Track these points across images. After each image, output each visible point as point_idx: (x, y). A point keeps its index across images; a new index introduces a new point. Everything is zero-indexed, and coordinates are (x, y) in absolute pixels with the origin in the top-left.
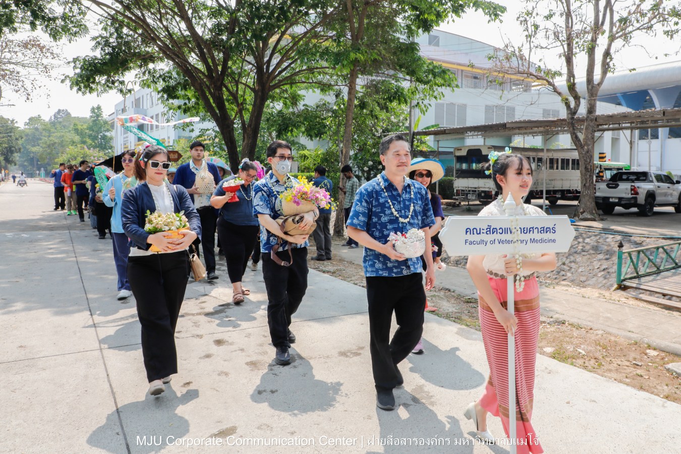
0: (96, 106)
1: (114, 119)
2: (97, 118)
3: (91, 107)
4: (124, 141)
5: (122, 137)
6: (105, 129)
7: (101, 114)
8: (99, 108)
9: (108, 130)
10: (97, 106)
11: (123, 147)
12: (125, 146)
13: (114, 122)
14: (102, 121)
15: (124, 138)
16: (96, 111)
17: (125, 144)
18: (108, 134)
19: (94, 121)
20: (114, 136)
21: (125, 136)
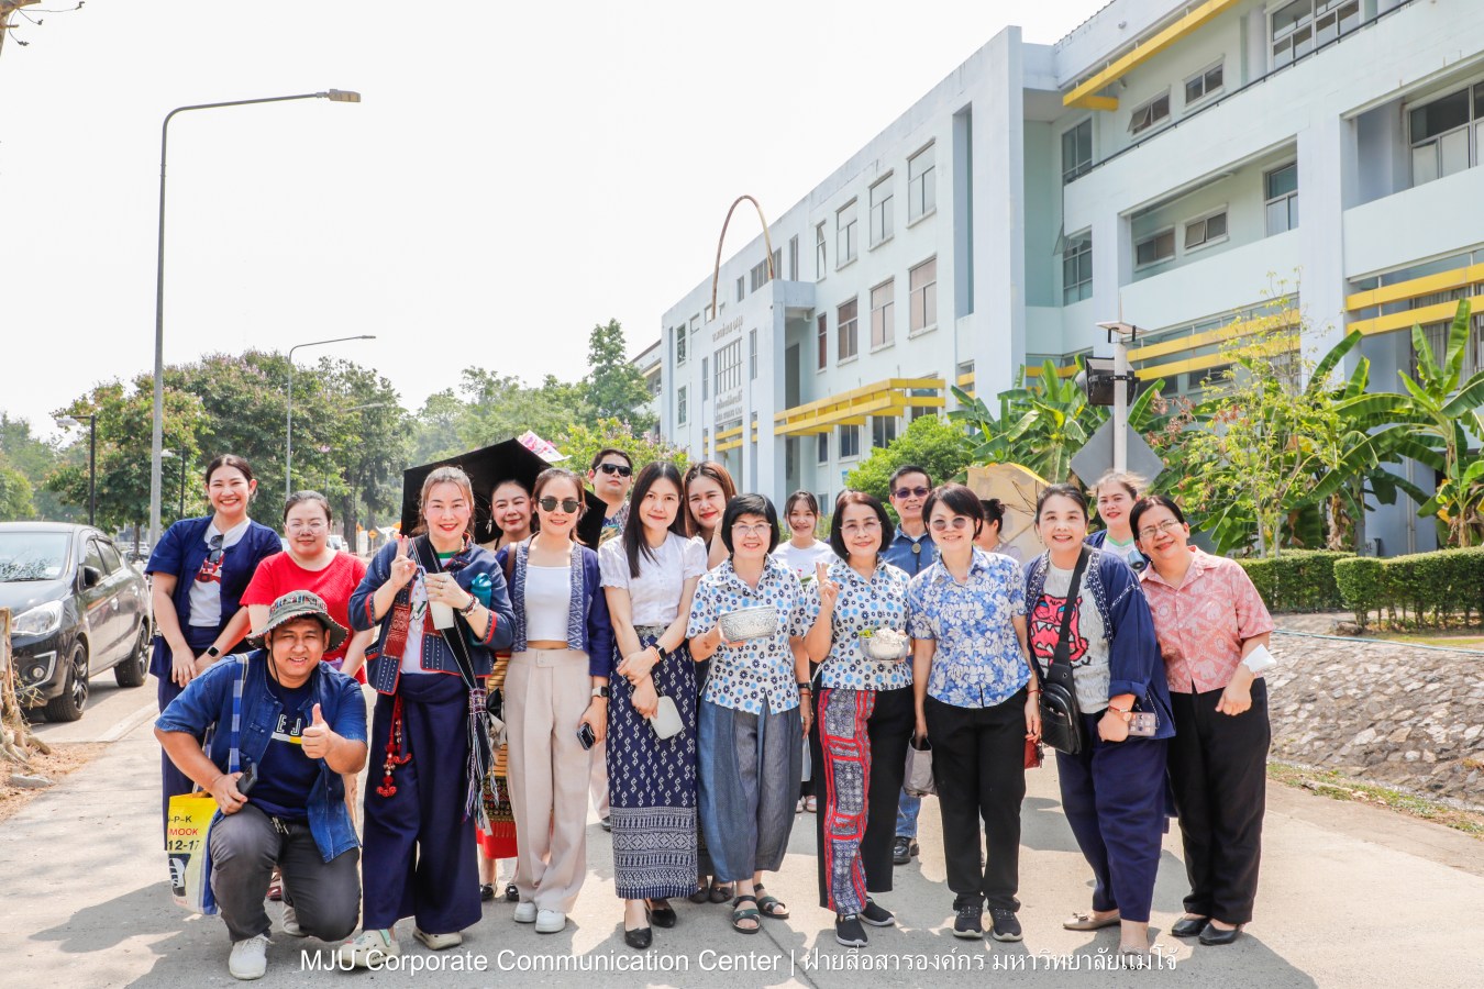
0: (605, 324)
1: (659, 361)
2: (610, 362)
3: (592, 329)
4: (718, 418)
5: (710, 404)
6: (632, 396)
7: (621, 349)
8: (614, 330)
9: (640, 399)
10: (608, 325)
11: (711, 439)
12: (721, 435)
13: (659, 370)
14: (622, 370)
15: (720, 406)
16: (606, 340)
17: (721, 428)
18: (640, 410)
19: (600, 371)
20: (657, 415)
21: (724, 397)
